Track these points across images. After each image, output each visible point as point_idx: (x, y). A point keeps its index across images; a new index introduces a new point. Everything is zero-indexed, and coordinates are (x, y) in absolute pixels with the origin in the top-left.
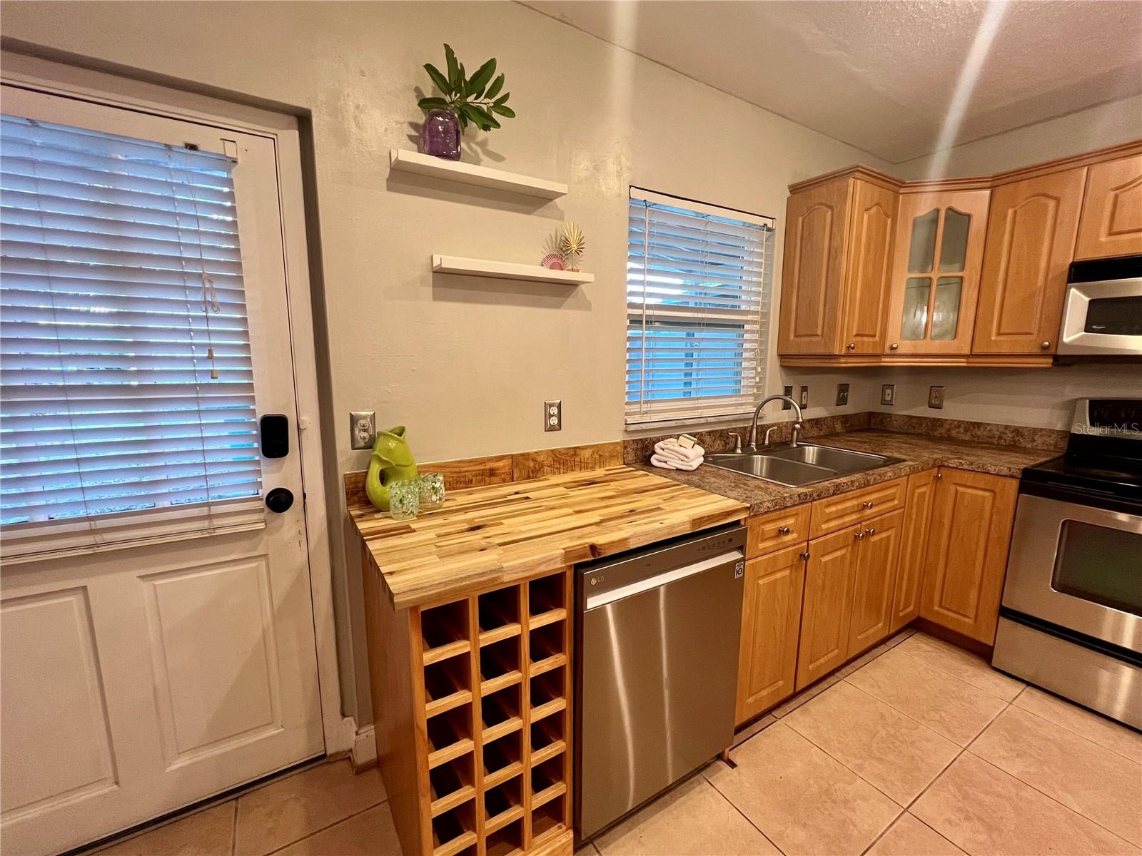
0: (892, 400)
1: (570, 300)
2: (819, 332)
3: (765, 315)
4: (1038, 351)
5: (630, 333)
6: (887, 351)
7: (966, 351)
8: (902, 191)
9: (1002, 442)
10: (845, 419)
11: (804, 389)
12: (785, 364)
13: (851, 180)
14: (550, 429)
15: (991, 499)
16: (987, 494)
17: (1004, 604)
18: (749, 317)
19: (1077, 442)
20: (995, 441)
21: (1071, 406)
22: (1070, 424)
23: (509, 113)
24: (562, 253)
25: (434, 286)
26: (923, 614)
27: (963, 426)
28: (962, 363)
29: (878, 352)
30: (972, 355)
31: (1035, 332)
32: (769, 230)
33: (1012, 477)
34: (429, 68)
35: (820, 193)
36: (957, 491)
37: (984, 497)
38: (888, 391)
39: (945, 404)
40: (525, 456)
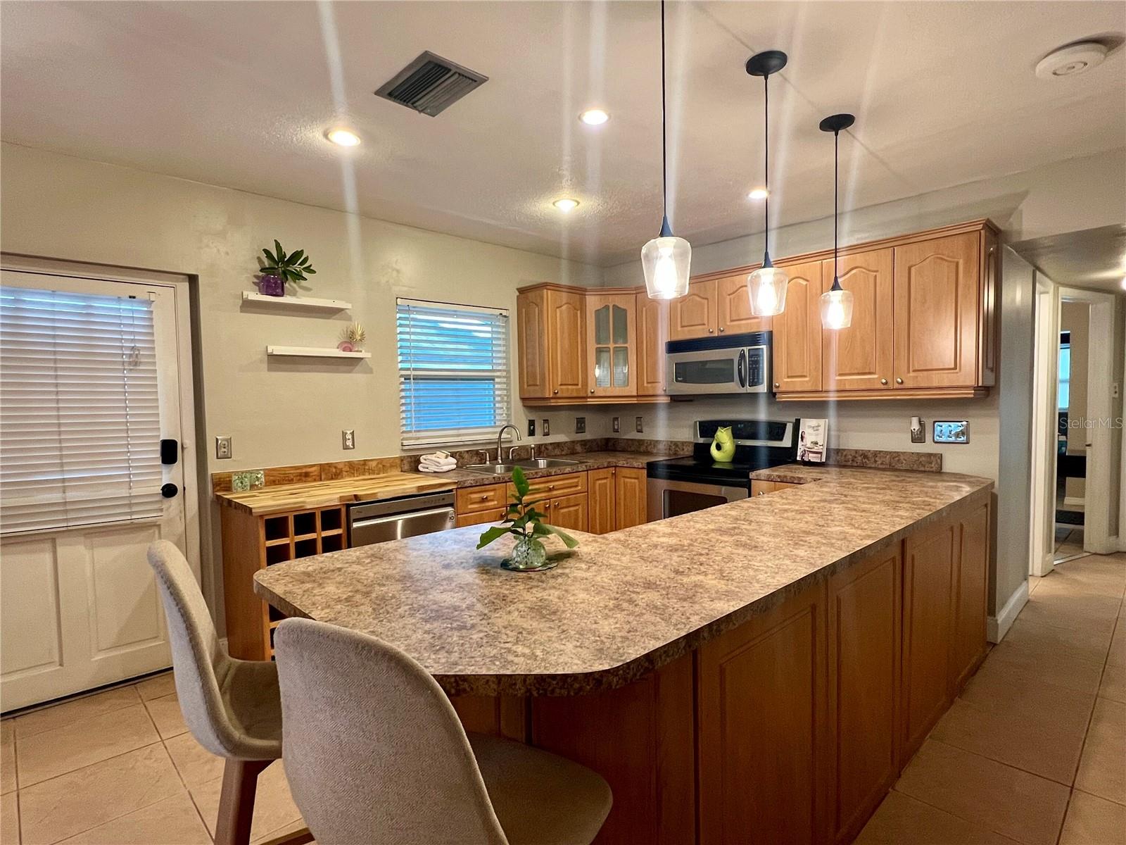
0: (618, 428)
1: (357, 368)
2: (539, 383)
3: (508, 372)
4: (663, 393)
5: (403, 387)
6: (590, 395)
7: (634, 393)
8: (587, 293)
10: (584, 443)
11: (546, 421)
12: (526, 404)
13: (545, 290)
14: (346, 448)
15: (638, 484)
16: (636, 481)
18: (498, 374)
20: (667, 452)
22: (693, 437)
23: (312, 271)
24: (350, 341)
25: (268, 363)
28: (634, 401)
29: (585, 395)
30: (638, 396)
32: (505, 316)
33: (643, 468)
34: (266, 251)
35: (531, 295)
36: (624, 481)
37: (635, 483)
38: (616, 423)
39: (644, 429)
40: (329, 465)
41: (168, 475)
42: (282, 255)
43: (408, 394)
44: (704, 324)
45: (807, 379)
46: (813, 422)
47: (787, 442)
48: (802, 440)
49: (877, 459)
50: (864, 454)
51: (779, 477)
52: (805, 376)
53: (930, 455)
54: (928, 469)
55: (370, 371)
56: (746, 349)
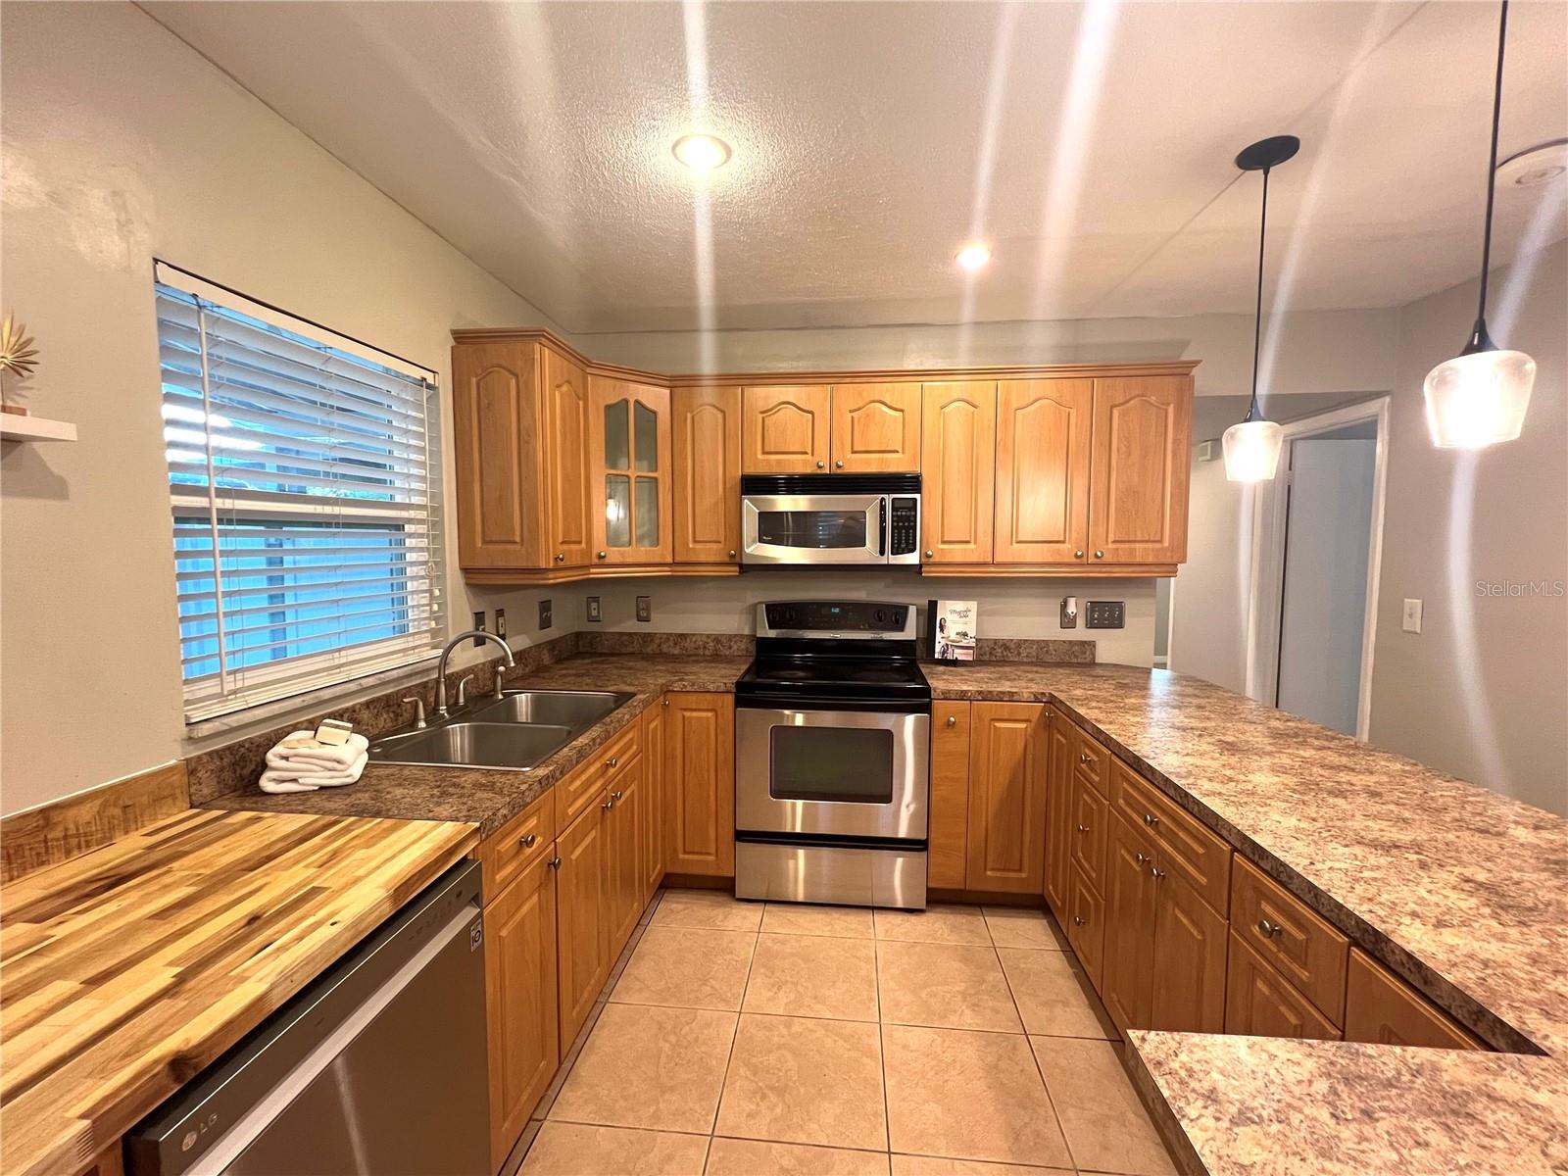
0: (599, 616)
2: (518, 539)
3: (437, 511)
4: (726, 559)
6: (595, 561)
7: (669, 559)
8: (589, 370)
9: (707, 653)
10: (552, 645)
11: (500, 613)
12: (472, 582)
13: (537, 346)
15: (714, 719)
16: (710, 714)
17: (739, 828)
18: (412, 514)
19: (762, 644)
20: (701, 652)
21: (753, 610)
22: (754, 628)
26: (669, 870)
27: (672, 639)
28: (666, 572)
29: (586, 563)
30: (675, 564)
31: (722, 539)
32: (429, 387)
33: (728, 692)
35: (495, 351)
36: (684, 717)
37: (708, 718)
38: (594, 605)
39: (653, 616)
44: (806, 453)
45: (972, 546)
46: (960, 605)
47: (910, 633)
48: (942, 630)
49: (1021, 651)
50: (1005, 645)
51: (980, 693)
52: (968, 542)
53: (1083, 643)
54: (1079, 661)
56: (889, 498)
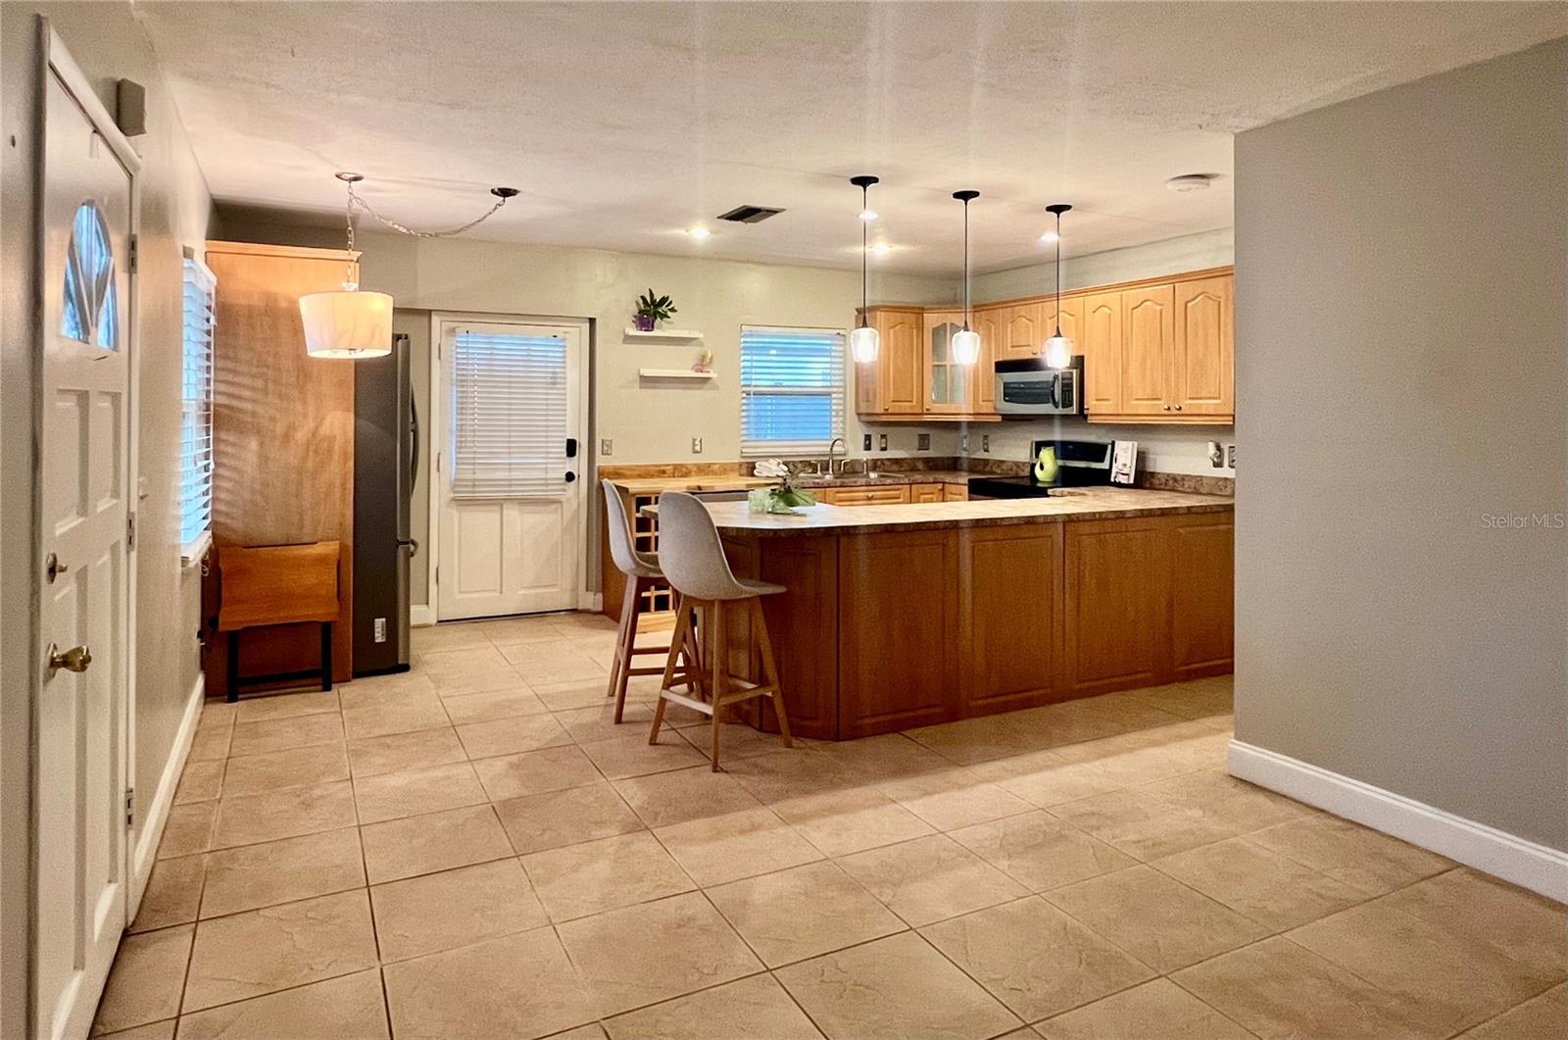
1: (707, 386)
2: (871, 400)
3: (845, 388)
5: (744, 401)
6: (925, 411)
7: (971, 411)
8: (924, 311)
10: (927, 461)
11: (883, 436)
12: (861, 419)
13: (879, 312)
14: (695, 452)
18: (835, 390)
20: (1010, 472)
23: (673, 310)
24: (702, 363)
25: (640, 383)
28: (971, 418)
29: (920, 412)
30: (974, 414)
32: (843, 335)
33: (966, 485)
34: (642, 296)
35: (868, 316)
39: (990, 449)
40: (682, 465)
41: (571, 465)
42: (653, 301)
43: (749, 407)
44: (1030, 346)
45: (1111, 402)
46: (1125, 444)
47: (1105, 465)
48: (1116, 462)
50: (1175, 478)
52: (1108, 400)
55: (716, 388)
